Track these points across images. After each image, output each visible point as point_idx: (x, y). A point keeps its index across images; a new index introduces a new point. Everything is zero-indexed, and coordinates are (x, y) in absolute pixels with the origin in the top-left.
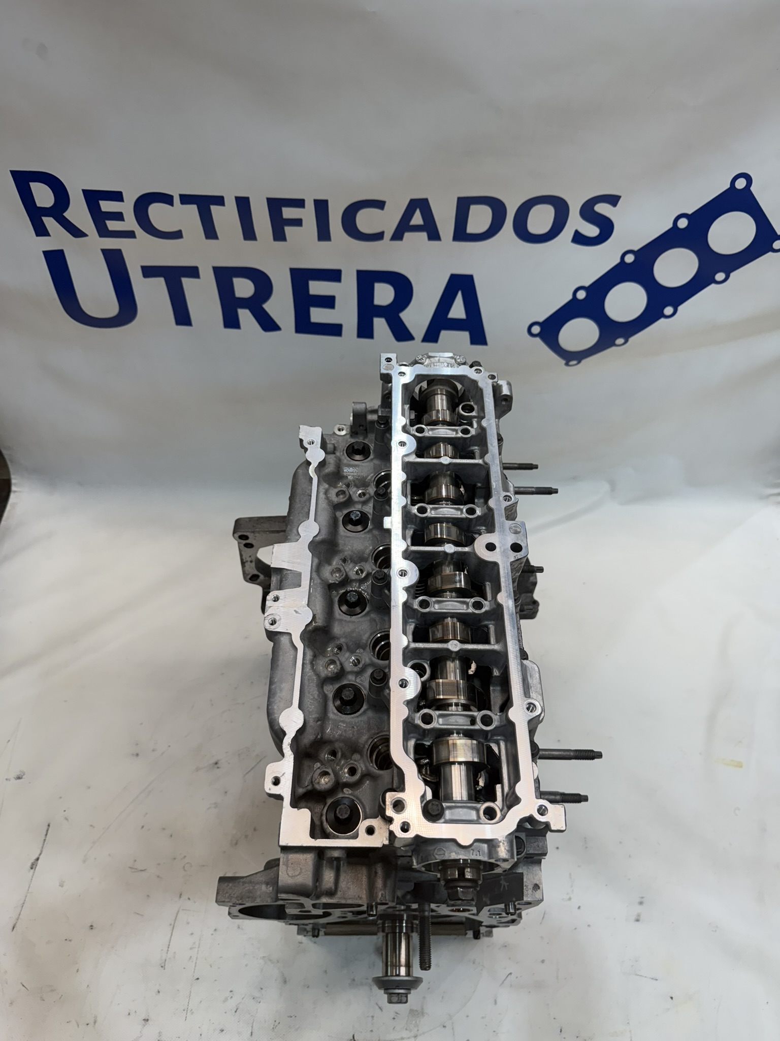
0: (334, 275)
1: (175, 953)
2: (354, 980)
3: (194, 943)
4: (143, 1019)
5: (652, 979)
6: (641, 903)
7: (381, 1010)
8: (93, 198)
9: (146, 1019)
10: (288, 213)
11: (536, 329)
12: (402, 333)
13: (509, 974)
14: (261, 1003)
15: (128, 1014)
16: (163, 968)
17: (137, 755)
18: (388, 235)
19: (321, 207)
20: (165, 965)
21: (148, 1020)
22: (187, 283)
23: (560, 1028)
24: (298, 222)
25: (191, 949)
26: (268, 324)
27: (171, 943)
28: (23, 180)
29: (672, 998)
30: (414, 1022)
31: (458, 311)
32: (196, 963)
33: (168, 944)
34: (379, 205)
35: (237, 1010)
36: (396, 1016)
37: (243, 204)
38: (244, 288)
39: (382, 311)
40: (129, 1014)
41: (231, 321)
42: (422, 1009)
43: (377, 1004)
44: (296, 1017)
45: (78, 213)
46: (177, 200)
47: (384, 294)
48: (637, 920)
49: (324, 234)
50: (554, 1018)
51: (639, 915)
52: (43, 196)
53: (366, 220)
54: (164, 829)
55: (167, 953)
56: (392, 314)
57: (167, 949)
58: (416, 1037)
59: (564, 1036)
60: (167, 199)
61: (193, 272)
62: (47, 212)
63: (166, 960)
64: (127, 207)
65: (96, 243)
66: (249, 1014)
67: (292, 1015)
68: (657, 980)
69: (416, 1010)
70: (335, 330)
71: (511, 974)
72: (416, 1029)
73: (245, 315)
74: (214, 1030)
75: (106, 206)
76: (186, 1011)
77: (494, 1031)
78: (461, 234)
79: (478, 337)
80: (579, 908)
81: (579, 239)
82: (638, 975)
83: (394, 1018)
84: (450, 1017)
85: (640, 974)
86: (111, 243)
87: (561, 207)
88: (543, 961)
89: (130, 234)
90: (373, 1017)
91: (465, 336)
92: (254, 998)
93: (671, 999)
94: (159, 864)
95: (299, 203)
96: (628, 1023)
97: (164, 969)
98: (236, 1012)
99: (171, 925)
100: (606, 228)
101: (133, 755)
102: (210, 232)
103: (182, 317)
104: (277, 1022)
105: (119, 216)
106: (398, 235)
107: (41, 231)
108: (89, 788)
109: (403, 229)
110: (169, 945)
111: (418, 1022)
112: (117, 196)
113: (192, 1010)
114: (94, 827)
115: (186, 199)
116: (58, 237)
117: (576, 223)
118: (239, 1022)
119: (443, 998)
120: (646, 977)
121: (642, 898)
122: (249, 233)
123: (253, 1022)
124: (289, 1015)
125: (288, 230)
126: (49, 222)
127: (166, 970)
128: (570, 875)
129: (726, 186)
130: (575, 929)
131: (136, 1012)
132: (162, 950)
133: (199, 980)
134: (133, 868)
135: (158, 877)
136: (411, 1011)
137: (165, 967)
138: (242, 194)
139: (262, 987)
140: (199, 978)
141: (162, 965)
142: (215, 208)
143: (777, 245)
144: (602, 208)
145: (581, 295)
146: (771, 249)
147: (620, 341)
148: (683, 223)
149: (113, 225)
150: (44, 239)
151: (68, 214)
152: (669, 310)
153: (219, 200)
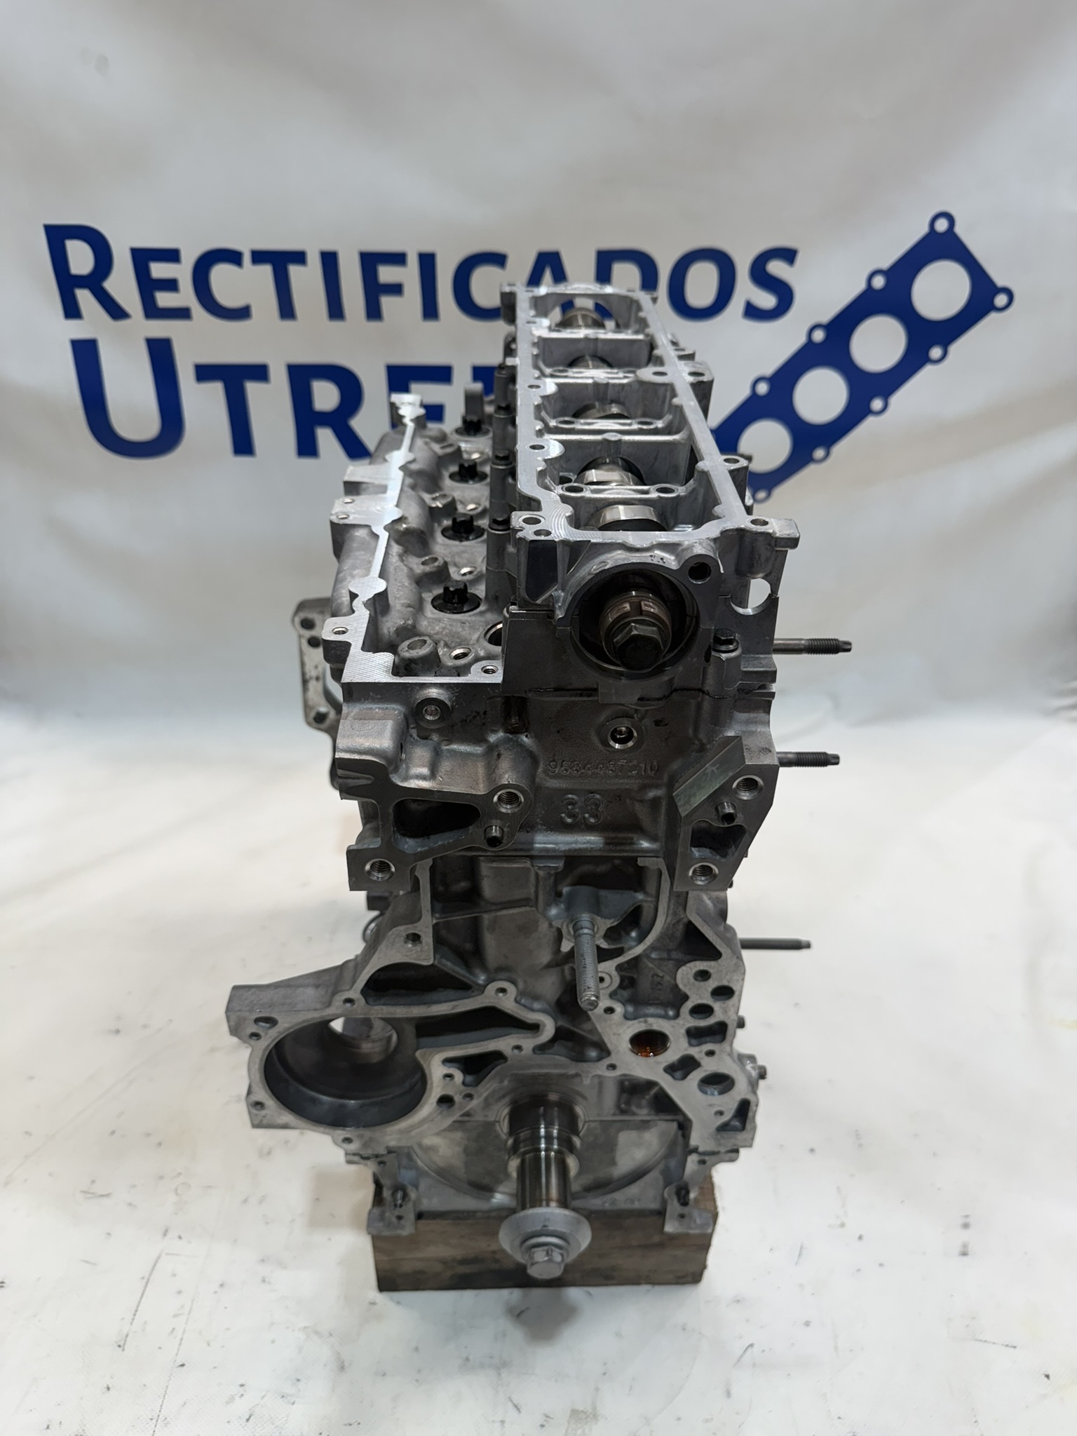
0: (441, 374)
1: (145, 1323)
2: (468, 1360)
3: (182, 1307)
5: (1007, 1346)
6: (966, 1226)
7: (518, 1410)
8: (142, 258)
10: (387, 274)
13: (749, 1346)
14: (295, 1405)
15: (46, 1427)
16: (121, 1349)
19: (427, 262)
20: (124, 1344)
22: (253, 389)
24: (396, 289)
25: (175, 1316)
26: (355, 448)
27: (140, 1308)
28: (57, 236)
29: (1047, 1376)
30: (580, 1432)
32: (182, 1339)
33: (135, 1308)
34: (498, 259)
35: (250, 1417)
36: (546, 1421)
37: (330, 261)
38: (325, 396)
40: (48, 1428)
41: (307, 447)
42: (594, 1408)
43: (510, 1400)
44: (359, 1424)
45: (122, 284)
46: (247, 259)
48: (964, 1254)
49: (430, 310)
50: (839, 1418)
51: (965, 1246)
52: (81, 258)
54: (148, 1135)
55: (131, 1324)
57: (132, 1317)
60: (233, 257)
61: (260, 373)
62: (82, 281)
63: (127, 1336)
64: (182, 272)
65: (141, 328)
66: (273, 1424)
67: (352, 1422)
68: (1015, 1347)
69: (582, 1411)
71: (751, 1345)
73: (326, 438)
75: (159, 270)
76: (154, 1421)
80: (860, 1238)
81: (752, 312)
82: (980, 1340)
83: (542, 1426)
84: (646, 1421)
85: (984, 1340)
86: (159, 329)
87: (724, 262)
88: (807, 1324)
89: (182, 313)
90: (503, 1422)
92: (283, 1397)
93: (1046, 1379)
94: (133, 1186)
95: (398, 259)
96: (976, 1422)
97: (123, 1350)
98: (248, 1420)
99: (143, 1278)
100: (785, 295)
101: (110, 1032)
102: (287, 310)
103: (243, 443)
105: (171, 285)
107: (72, 311)
108: (31, 1078)
110: (136, 1311)
111: (586, 1432)
112: (171, 256)
113: (165, 1419)
114: (31, 1135)
115: (259, 257)
116: (93, 322)
117: (746, 290)
119: (631, 1388)
120: (994, 1343)
121: (967, 1216)
122: (336, 310)
124: (346, 1423)
125: (386, 302)
126: (84, 297)
127: (125, 1352)
128: (839, 1189)
129: (925, 230)
130: (858, 1270)
131: (61, 1422)
132: (123, 1319)
133: (184, 1368)
134: (88, 1193)
135: (130, 1204)
136: (574, 1413)
137: (126, 1346)
138: (329, 247)
139: (299, 1378)
140: (186, 1363)
141: (120, 1343)
142: (294, 270)
143: (1001, 300)
144: (776, 268)
145: (763, 388)
146: (992, 308)
147: (819, 453)
148: (879, 282)
149: (164, 299)
150: (73, 323)
151: (110, 285)
152: (877, 404)
153: (299, 258)
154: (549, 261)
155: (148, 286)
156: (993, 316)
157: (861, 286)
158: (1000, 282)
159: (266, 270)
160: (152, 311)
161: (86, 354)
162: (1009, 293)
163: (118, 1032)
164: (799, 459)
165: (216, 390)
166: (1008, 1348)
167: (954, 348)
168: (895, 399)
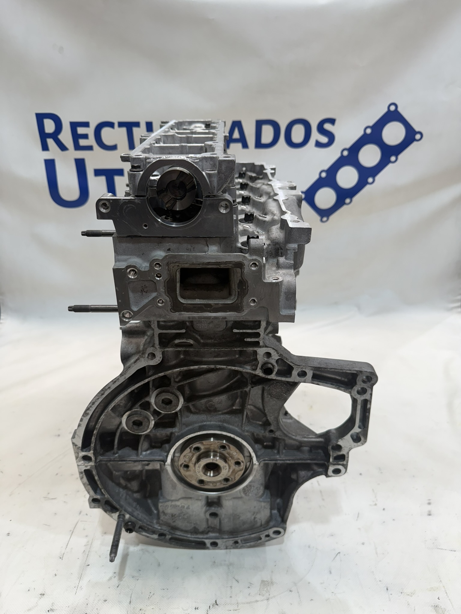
1: (72, 548)
2: (214, 562)
3: (88, 542)
4: (40, 593)
5: (451, 550)
6: (429, 504)
7: (238, 581)
8: (74, 126)
9: (43, 593)
13: (338, 553)
14: (139, 580)
15: (28, 590)
16: (61, 559)
20: (63, 557)
21: (44, 594)
23: (386, 587)
25: (85, 546)
27: (69, 542)
28: (40, 118)
30: (265, 589)
32: (88, 555)
33: (67, 543)
35: (119, 585)
36: (250, 585)
37: (149, 125)
40: (29, 590)
42: (272, 579)
43: (234, 578)
44: (168, 589)
45: (66, 136)
46: (116, 125)
48: (430, 515)
50: (380, 581)
51: (430, 511)
52: (49, 126)
54: (72, 475)
55: (66, 549)
57: (66, 546)
58: (268, 599)
59: (390, 593)
60: (110, 125)
61: (120, 172)
62: (50, 136)
63: (64, 554)
64: (90, 131)
66: (129, 588)
67: (164, 589)
68: (455, 551)
69: (266, 581)
71: (339, 553)
72: (267, 594)
74: (99, 600)
75: (81, 130)
76: (76, 588)
77: (333, 592)
78: (259, 145)
80: (384, 509)
81: (318, 144)
82: (440, 549)
83: (249, 587)
84: (295, 584)
85: (441, 548)
86: (80, 154)
87: (306, 124)
88: (363, 544)
89: (90, 148)
90: (231, 587)
92: (133, 577)
94: (66, 495)
97: (62, 560)
98: (118, 587)
99: (71, 531)
100: (331, 138)
101: (56, 435)
102: (132, 146)
104: (152, 593)
105: (85, 136)
107: (45, 147)
108: (22, 454)
109: (229, 141)
110: (68, 544)
111: (269, 589)
112: (86, 125)
113: (81, 587)
114: (21, 476)
115: (121, 124)
117: (316, 136)
118: (120, 594)
119: (287, 571)
120: (446, 550)
121: (429, 500)
123: (132, 594)
124: (162, 588)
126: (50, 142)
127: (63, 560)
128: (373, 490)
129: (385, 110)
130: (384, 522)
131: (34, 589)
132: (62, 547)
133: (89, 566)
134: (46, 498)
135: (65, 502)
136: (263, 581)
137: (63, 558)
138: (149, 120)
139: (140, 569)
140: (90, 564)
141: (60, 557)
142: (135, 130)
143: (418, 136)
144: (327, 126)
145: (324, 175)
146: (414, 140)
147: (348, 201)
148: (369, 131)
149: (83, 142)
150: (46, 153)
151: (61, 137)
152: (370, 180)
153: (137, 124)
154: (237, 125)
155: (76, 137)
156: (415, 143)
157: (361, 133)
158: (417, 129)
159: (124, 130)
160: (78, 147)
161: (50, 165)
162: (421, 133)
163: (59, 435)
164: (340, 203)
165: (102, 179)
166: (452, 551)
167: (400, 156)
168: (378, 178)
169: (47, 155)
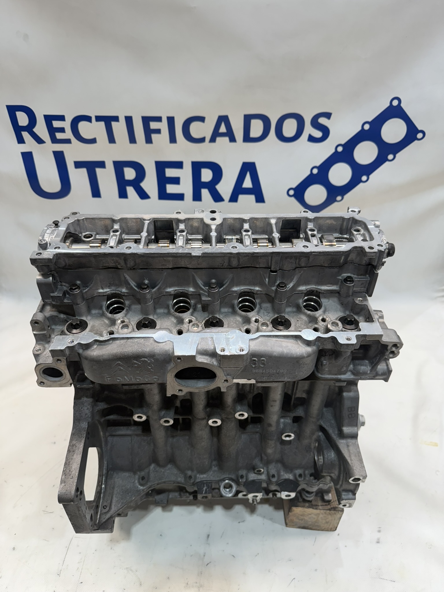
0: (179, 165)
1: (68, 565)
2: (187, 584)
3: (81, 559)
5: (391, 581)
6: (379, 531)
8: (49, 119)
10: (153, 125)
11: (292, 192)
12: (217, 197)
13: (293, 579)
16: (59, 576)
17: (55, 443)
18: (208, 139)
19: (171, 121)
22: (99, 171)
24: (158, 131)
25: (79, 563)
26: (143, 195)
27: (65, 559)
28: (12, 110)
31: (248, 183)
32: (81, 572)
33: (63, 560)
34: (202, 119)
37: (129, 120)
38: (130, 174)
39: (206, 185)
41: (123, 194)
45: (41, 129)
46: (94, 119)
47: (207, 175)
48: (378, 542)
49: (173, 139)
51: (378, 539)
52: (23, 119)
53: (196, 129)
55: (63, 566)
56: (212, 186)
57: (63, 563)
60: (88, 119)
61: (102, 164)
62: (24, 129)
63: (61, 570)
64: (67, 125)
65: (50, 147)
68: (394, 582)
70: (180, 197)
73: (130, 190)
75: (56, 124)
78: (247, 138)
79: (260, 199)
80: (338, 535)
81: (311, 139)
85: (383, 578)
86: (58, 147)
87: (300, 119)
88: (316, 570)
89: (68, 141)
91: (252, 197)
94: (62, 509)
95: (158, 119)
97: (60, 576)
99: (66, 547)
100: (326, 132)
101: (52, 443)
102: (112, 139)
103: (96, 192)
105: (62, 130)
106: (213, 140)
107: (21, 140)
109: (215, 135)
112: (61, 118)
114: (23, 486)
115: (99, 119)
116: (30, 145)
117: (309, 130)
120: (387, 580)
121: (380, 528)
122: (132, 140)
125: (154, 136)
126: (25, 135)
127: (60, 577)
129: (388, 105)
130: (337, 548)
132: (59, 564)
133: (82, 583)
134: (45, 511)
135: (61, 516)
137: (61, 575)
138: (128, 115)
139: (125, 588)
140: (83, 582)
141: (58, 574)
142: (114, 124)
143: (420, 136)
144: (322, 121)
145: (315, 171)
146: (416, 139)
147: (339, 198)
148: (367, 127)
149: (59, 136)
150: (22, 145)
151: (36, 130)
152: (364, 178)
153: (116, 119)
154: (223, 119)
156: (416, 142)
157: (359, 129)
158: (420, 128)
159: (102, 124)
161: (28, 158)
162: (423, 132)
164: (330, 200)
165: (83, 171)
166: (392, 582)
167: (399, 155)
168: (372, 176)
169: (24, 148)
